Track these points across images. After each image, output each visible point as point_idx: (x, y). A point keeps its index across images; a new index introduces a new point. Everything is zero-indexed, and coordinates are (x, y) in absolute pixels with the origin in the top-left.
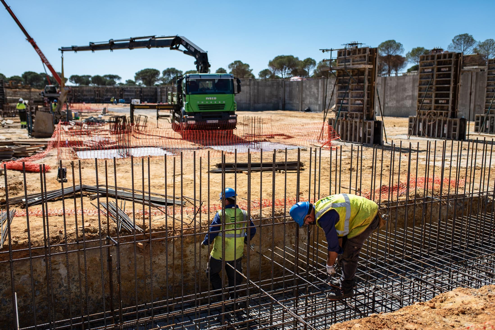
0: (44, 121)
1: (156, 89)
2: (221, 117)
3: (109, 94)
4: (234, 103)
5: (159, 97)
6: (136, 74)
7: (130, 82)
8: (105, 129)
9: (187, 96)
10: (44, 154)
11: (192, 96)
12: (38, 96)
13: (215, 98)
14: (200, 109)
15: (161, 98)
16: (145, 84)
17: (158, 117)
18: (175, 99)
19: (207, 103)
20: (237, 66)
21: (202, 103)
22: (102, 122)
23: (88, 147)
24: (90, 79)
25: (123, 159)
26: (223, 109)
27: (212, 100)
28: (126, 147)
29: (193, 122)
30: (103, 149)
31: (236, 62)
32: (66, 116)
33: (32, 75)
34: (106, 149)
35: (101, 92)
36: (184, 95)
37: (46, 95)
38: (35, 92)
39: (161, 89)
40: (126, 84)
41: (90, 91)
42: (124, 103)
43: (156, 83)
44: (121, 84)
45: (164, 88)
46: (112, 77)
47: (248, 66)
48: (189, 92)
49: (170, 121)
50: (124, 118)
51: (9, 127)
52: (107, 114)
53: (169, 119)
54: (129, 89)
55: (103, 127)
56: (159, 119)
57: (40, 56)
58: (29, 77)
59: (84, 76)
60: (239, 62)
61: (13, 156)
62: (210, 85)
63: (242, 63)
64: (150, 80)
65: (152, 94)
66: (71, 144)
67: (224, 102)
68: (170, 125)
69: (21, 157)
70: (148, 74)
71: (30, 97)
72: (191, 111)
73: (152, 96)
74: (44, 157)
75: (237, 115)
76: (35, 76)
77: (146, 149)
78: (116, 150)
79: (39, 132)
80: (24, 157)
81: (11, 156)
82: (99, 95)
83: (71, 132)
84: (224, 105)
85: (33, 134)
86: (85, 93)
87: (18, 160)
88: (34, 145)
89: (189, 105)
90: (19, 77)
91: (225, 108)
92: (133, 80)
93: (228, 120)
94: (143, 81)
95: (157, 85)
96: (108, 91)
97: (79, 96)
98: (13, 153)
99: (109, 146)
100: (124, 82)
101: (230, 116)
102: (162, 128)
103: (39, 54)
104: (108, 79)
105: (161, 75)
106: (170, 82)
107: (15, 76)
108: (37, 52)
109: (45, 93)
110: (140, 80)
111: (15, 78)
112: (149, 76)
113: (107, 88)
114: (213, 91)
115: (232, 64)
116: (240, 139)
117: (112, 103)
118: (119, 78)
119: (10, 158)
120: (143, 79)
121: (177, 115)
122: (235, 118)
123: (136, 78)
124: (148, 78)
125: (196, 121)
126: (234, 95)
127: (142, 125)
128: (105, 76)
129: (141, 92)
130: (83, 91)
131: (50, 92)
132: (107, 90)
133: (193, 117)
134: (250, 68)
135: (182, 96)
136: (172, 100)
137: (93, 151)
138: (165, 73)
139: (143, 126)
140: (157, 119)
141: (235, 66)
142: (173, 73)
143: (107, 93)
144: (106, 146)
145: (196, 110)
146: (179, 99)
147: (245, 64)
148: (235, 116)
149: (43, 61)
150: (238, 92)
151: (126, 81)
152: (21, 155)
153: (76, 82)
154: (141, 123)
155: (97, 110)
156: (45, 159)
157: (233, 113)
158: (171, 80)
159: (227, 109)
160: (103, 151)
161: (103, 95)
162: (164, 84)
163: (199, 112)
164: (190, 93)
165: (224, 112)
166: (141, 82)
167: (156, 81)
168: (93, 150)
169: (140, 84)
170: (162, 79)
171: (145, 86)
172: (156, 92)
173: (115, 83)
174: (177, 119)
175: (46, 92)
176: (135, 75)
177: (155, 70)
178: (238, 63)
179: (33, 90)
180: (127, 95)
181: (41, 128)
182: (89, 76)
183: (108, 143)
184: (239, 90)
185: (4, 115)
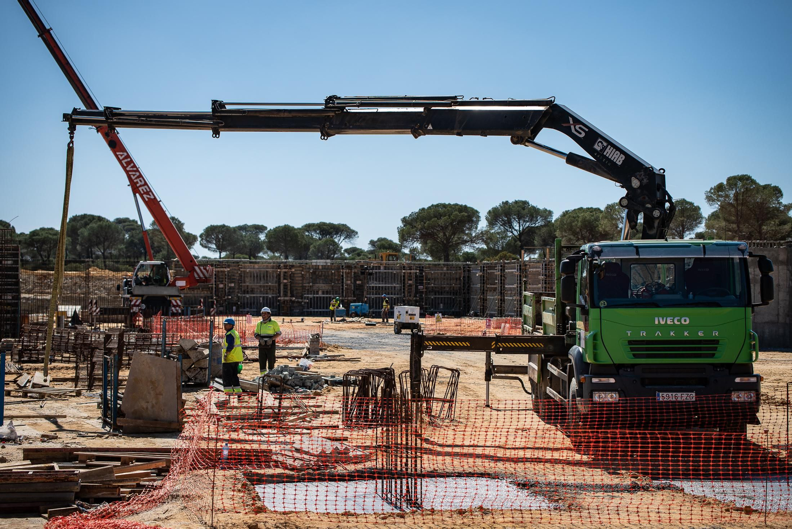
0: (153, 383)
1: (467, 269)
2: (704, 382)
3: (322, 286)
4: (752, 337)
5: (476, 298)
6: (404, 220)
7: (382, 245)
8: (328, 407)
9: (594, 313)
10: (162, 492)
11: (608, 313)
12: (108, 290)
13: (686, 321)
14: (635, 356)
15: (484, 300)
16: (431, 253)
17: (491, 372)
18: (548, 318)
19: (658, 335)
20: (736, 196)
21: (643, 334)
22: (314, 384)
23: (287, 472)
24: (262, 237)
25: (399, 515)
26: (712, 356)
27: (674, 326)
28: (400, 475)
29: (611, 397)
30: (333, 478)
31: (733, 181)
32: (206, 363)
33: (94, 225)
34: (342, 478)
35: (298, 279)
36: (582, 308)
37: (137, 290)
38: (100, 279)
39: (483, 270)
40: (371, 252)
41: (265, 276)
42: (365, 315)
43: (467, 249)
44: (354, 251)
45: (492, 267)
46: (329, 230)
47: (777, 192)
48: (600, 299)
49: (528, 386)
50: (387, 374)
51: (42, 397)
52: (322, 354)
53: (525, 378)
54: (382, 270)
55: (320, 400)
56: (493, 381)
57: (127, 172)
58: (85, 232)
59: (244, 228)
60: (745, 179)
61: (78, 496)
62: (666, 277)
63: (753, 182)
64: (448, 240)
65: (455, 285)
66: (237, 459)
67: (715, 334)
68: (527, 400)
69: (99, 501)
70: (441, 222)
71: (87, 293)
72: (604, 359)
73: (455, 293)
74: (162, 501)
75: (759, 378)
76: (101, 227)
77: (461, 481)
78: (371, 484)
79: (137, 415)
80: (109, 500)
81: (73, 496)
82: (291, 290)
83: (229, 418)
84: (716, 342)
85: (120, 421)
86: (248, 283)
87: (92, 510)
88: (131, 460)
89: (599, 342)
90: (56, 233)
91: (717, 354)
92: (395, 239)
93: (729, 392)
94: (424, 243)
95: (469, 257)
96: (317, 274)
97: (231, 291)
98: (77, 489)
99: (351, 468)
100: (366, 247)
101: (738, 380)
102: (501, 406)
103: (124, 168)
104: (316, 236)
105: (483, 225)
106: (508, 244)
107: (42, 229)
108: (120, 161)
109: (133, 284)
110: (415, 239)
111: (44, 234)
112: (444, 229)
113: (316, 268)
114: (678, 297)
115: (720, 187)
116: (774, 458)
117: (331, 314)
118: (350, 233)
119: (68, 503)
120: (424, 238)
121: (553, 370)
122: (754, 387)
123: (404, 235)
124: (441, 235)
125: (621, 393)
126: (749, 309)
127: (442, 396)
128: (309, 227)
129: (419, 279)
130: (242, 278)
131: (148, 281)
132: (314, 273)
133: (612, 380)
134: (785, 201)
135: (573, 311)
136: (538, 320)
137: (301, 486)
138: (495, 216)
139: (444, 401)
140: (488, 379)
141: (732, 193)
142: (520, 217)
143: (314, 282)
144: (340, 469)
145: (623, 356)
146: (563, 320)
147: (766, 187)
148: (753, 380)
149: (135, 190)
150: (765, 302)
151: (372, 243)
152: (100, 495)
153: (220, 248)
154: (440, 392)
155: (290, 342)
156: (165, 507)
157: (747, 370)
158: (514, 238)
159: (724, 356)
160: (333, 485)
161: (303, 287)
162: (490, 252)
163: (633, 366)
164: (602, 303)
165: (715, 366)
166: (418, 245)
167: (465, 242)
168: (301, 480)
169: (413, 250)
170: (485, 237)
171: (430, 258)
172: (468, 280)
173: (337, 247)
174: (554, 381)
175: (138, 282)
176: (400, 224)
177: (464, 209)
178: (740, 184)
179: (94, 272)
180: (378, 290)
181: (144, 404)
182: (260, 228)
183: (342, 457)
184: (767, 292)
185: (21, 356)
